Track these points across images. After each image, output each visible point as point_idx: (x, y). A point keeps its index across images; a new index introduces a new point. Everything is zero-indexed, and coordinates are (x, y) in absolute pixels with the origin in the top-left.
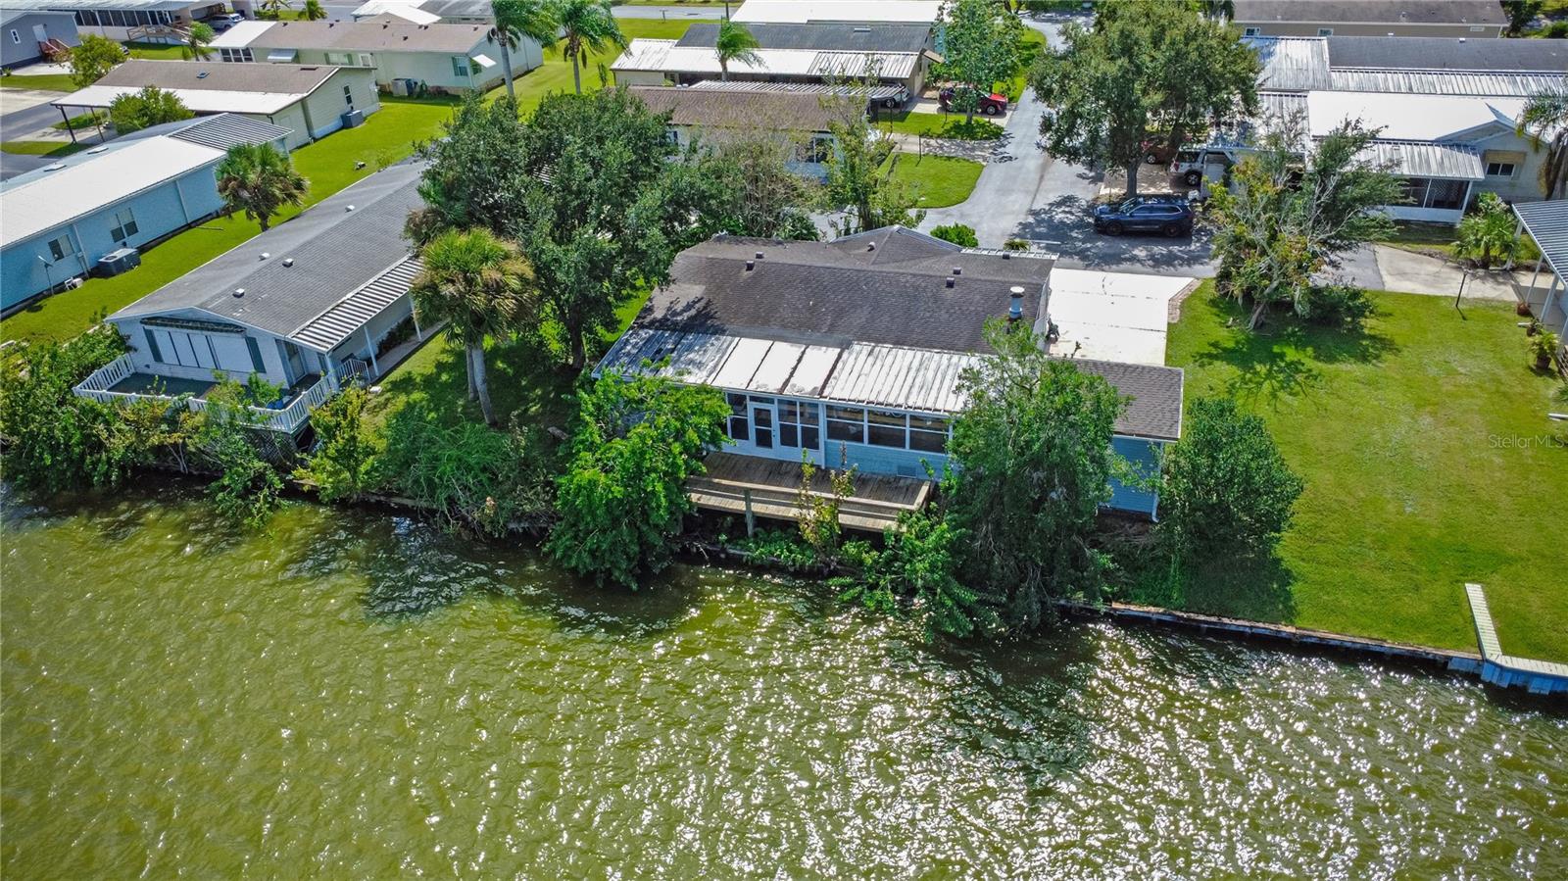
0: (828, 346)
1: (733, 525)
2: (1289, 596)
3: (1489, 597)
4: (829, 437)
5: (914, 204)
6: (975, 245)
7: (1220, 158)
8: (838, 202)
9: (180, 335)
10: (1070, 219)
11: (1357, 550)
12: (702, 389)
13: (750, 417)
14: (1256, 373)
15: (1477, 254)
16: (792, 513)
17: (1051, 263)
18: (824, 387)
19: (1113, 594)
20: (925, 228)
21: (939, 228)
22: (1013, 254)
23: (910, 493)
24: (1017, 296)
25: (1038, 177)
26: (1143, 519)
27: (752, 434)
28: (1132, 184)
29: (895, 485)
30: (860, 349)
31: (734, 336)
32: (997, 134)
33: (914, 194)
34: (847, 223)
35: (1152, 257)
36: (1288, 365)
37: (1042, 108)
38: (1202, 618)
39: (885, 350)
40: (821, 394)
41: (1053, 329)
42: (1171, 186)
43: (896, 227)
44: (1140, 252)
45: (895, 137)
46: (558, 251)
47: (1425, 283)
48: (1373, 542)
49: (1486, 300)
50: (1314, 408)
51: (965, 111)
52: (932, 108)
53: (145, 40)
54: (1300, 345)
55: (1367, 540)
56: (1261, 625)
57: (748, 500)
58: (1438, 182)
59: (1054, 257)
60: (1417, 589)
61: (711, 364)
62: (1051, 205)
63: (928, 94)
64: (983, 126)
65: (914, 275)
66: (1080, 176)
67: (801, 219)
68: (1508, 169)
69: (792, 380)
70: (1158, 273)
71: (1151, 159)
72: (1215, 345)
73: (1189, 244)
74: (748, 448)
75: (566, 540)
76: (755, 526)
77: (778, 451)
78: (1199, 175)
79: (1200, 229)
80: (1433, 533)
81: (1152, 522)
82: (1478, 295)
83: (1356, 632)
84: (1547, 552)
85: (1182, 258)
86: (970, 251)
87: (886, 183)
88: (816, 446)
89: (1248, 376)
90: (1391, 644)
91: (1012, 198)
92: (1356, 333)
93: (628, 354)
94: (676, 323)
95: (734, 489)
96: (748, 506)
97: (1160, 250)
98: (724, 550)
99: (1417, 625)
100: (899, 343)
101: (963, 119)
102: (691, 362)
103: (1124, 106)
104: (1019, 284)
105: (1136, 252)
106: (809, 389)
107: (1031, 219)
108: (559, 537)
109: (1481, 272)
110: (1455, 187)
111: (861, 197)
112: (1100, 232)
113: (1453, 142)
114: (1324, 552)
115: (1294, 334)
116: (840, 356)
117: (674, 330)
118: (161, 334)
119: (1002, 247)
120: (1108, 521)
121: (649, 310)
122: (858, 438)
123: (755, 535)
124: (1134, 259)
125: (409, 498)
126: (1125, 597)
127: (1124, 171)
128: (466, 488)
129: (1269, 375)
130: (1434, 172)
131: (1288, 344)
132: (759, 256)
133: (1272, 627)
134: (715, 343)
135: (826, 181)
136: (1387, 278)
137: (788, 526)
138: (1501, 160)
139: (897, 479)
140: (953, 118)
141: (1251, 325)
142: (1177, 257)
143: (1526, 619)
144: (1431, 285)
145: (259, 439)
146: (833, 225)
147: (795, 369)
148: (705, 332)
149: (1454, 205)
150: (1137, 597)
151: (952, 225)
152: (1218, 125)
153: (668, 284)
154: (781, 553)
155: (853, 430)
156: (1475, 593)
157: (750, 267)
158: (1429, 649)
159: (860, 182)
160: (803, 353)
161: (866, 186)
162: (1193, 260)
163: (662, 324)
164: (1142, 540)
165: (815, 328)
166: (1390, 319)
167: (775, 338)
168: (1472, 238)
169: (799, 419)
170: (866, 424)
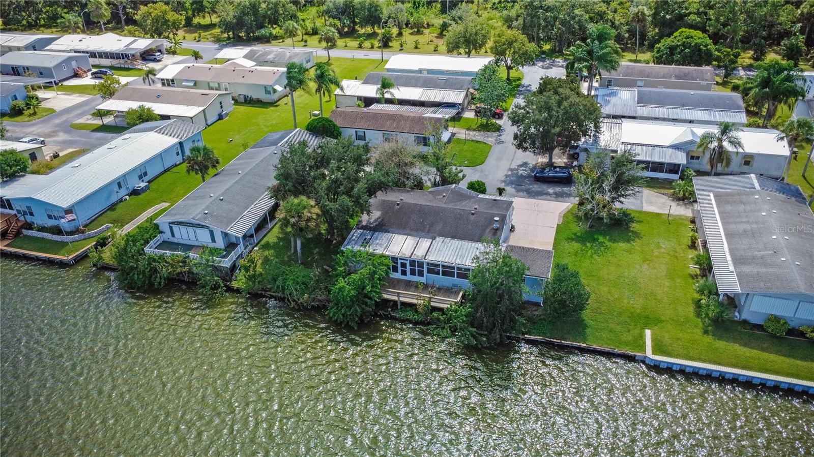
0: (428, 238)
1: (393, 305)
2: (585, 333)
3: (652, 335)
4: (427, 273)
6: (484, 192)
9: (183, 229)
10: (525, 173)
11: (611, 317)
12: (382, 256)
13: (399, 265)
14: (587, 247)
15: (680, 195)
16: (415, 301)
18: (426, 255)
19: (525, 332)
20: (465, 184)
21: (470, 183)
22: (498, 198)
23: (457, 293)
24: (496, 221)
25: (513, 154)
26: (537, 305)
27: (400, 271)
28: (551, 157)
29: (449, 291)
30: (439, 239)
31: (393, 233)
32: (499, 129)
34: (435, 180)
35: (555, 193)
36: (599, 243)
38: (555, 340)
39: (448, 240)
40: (425, 258)
41: (513, 227)
42: (567, 159)
44: (551, 191)
45: (456, 130)
47: (659, 207)
48: (617, 314)
49: (680, 216)
50: (605, 262)
51: (485, 117)
52: (471, 115)
53: (119, 66)
54: (604, 235)
55: (615, 313)
56: (575, 343)
57: (399, 296)
59: (516, 193)
60: (629, 331)
61: (385, 245)
62: (518, 166)
63: (470, 108)
64: (493, 124)
65: (460, 210)
66: (528, 155)
68: (698, 158)
69: (415, 252)
72: (574, 234)
73: (571, 188)
74: (397, 275)
75: (334, 310)
76: (401, 305)
77: (409, 277)
80: (638, 311)
81: (541, 306)
82: (677, 213)
83: (606, 346)
84: (675, 319)
86: (483, 196)
88: (423, 276)
89: (583, 248)
91: (503, 162)
92: (627, 230)
93: (354, 240)
94: (370, 227)
95: (393, 292)
96: (399, 299)
97: (558, 189)
98: (390, 314)
99: (627, 344)
100: (453, 237)
101: (484, 121)
102: (378, 244)
104: (498, 215)
105: (549, 190)
106: (420, 256)
107: (510, 173)
108: (331, 309)
109: (681, 202)
110: (676, 166)
112: (536, 181)
114: (600, 318)
116: (432, 243)
117: (370, 230)
118: (175, 228)
119: (495, 191)
120: (526, 305)
121: (361, 221)
122: (438, 273)
123: (401, 308)
124: (548, 194)
125: (274, 292)
126: (530, 333)
127: (548, 151)
128: (296, 290)
129: (592, 248)
130: (668, 159)
131: (601, 235)
132: (401, 199)
133: (578, 344)
134: (385, 236)
136: (645, 205)
137: (412, 305)
138: (695, 155)
139: (452, 288)
140: (480, 120)
141: (588, 226)
142: (565, 193)
143: (662, 342)
144: (661, 208)
145: (216, 269)
147: (415, 247)
148: (382, 232)
149: (676, 172)
150: (534, 333)
151: (476, 180)
154: (410, 315)
155: (436, 271)
156: (648, 333)
157: (398, 204)
158: (630, 353)
160: (418, 241)
162: (569, 195)
163: (364, 228)
164: (536, 313)
165: (423, 231)
167: (408, 235)
169: (417, 266)
170: (441, 269)
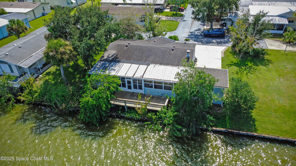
0: (144, 65)
1: (122, 109)
2: (255, 125)
4: (145, 87)
5: (165, 31)
6: (178, 40)
7: (230, 20)
8: (148, 31)
10: (199, 34)
11: (270, 113)
12: (114, 77)
13: (126, 82)
14: (242, 69)
15: (287, 41)
17: (195, 44)
18: (143, 75)
19: (213, 125)
20: (167, 36)
21: (170, 36)
22: (187, 42)
24: (188, 52)
25: (191, 25)
26: (219, 106)
27: (127, 86)
28: (212, 26)
29: (159, 99)
30: (152, 66)
31: (122, 63)
32: (182, 16)
33: (165, 28)
34: (150, 35)
35: (217, 42)
36: (249, 67)
37: (193, 9)
38: (235, 131)
39: (158, 66)
40: (142, 77)
41: (196, 59)
42: (220, 26)
43: (160, 36)
44: (214, 41)
45: (161, 16)
46: (79, 43)
47: (277, 47)
48: (274, 111)
49: (291, 51)
50: (256, 77)
51: (175, 11)
52: (168, 10)
54: (251, 62)
56: (249, 133)
57: (125, 103)
58: (278, 25)
59: (196, 43)
61: (117, 70)
62: (195, 30)
63: (167, 7)
64: (179, 14)
65: (164, 48)
66: (200, 24)
67: (139, 35)
68: (293, 22)
69: (136, 74)
70: (218, 46)
71: (215, 20)
72: (232, 62)
73: (225, 39)
74: (126, 89)
76: (127, 109)
77: (133, 90)
78: (226, 24)
79: (227, 36)
81: (221, 107)
82: (289, 50)
85: (223, 42)
86: (177, 42)
87: (158, 26)
88: (142, 89)
90: (281, 138)
91: (186, 29)
92: (263, 59)
93: (98, 68)
94: (109, 60)
95: (122, 101)
96: (126, 105)
97: (218, 40)
98: (120, 115)
99: (287, 132)
100: (161, 64)
101: (175, 13)
102: (113, 69)
103: (210, 9)
104: (189, 50)
105: (213, 41)
106: (140, 76)
107: (190, 34)
109: (289, 44)
110: (281, 26)
111: (153, 29)
112: (205, 37)
113: (281, 16)
114: (262, 113)
115: (250, 59)
116: (147, 67)
117: (109, 62)
119: (184, 40)
121: (103, 57)
122: (151, 87)
123: (128, 111)
124: (213, 43)
125: (46, 103)
126: (216, 126)
127: (210, 23)
129: (245, 69)
130: (277, 22)
131: (249, 62)
132: (129, 44)
133: (252, 133)
134: (118, 65)
135: (144, 26)
136: (268, 46)
137: (133, 108)
138: (291, 20)
139: (161, 97)
140: (173, 12)
141: (241, 57)
142: (222, 42)
144: (278, 48)
145: (11, 89)
146: (147, 36)
147: (136, 71)
148: (116, 62)
150: (219, 126)
151: (173, 35)
152: (230, 13)
153: (106, 51)
154: (133, 115)
155: (150, 85)
157: (127, 46)
159: (152, 26)
160: (139, 67)
161: (154, 27)
162: (226, 42)
163: (106, 60)
164: (219, 112)
165: (141, 61)
166: (270, 55)
167: (132, 63)
168: (287, 37)
169: (137, 83)
170: (153, 84)
